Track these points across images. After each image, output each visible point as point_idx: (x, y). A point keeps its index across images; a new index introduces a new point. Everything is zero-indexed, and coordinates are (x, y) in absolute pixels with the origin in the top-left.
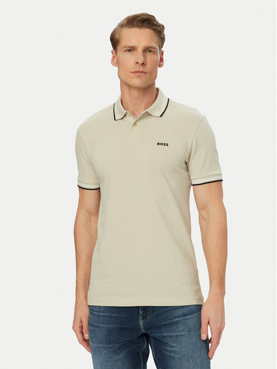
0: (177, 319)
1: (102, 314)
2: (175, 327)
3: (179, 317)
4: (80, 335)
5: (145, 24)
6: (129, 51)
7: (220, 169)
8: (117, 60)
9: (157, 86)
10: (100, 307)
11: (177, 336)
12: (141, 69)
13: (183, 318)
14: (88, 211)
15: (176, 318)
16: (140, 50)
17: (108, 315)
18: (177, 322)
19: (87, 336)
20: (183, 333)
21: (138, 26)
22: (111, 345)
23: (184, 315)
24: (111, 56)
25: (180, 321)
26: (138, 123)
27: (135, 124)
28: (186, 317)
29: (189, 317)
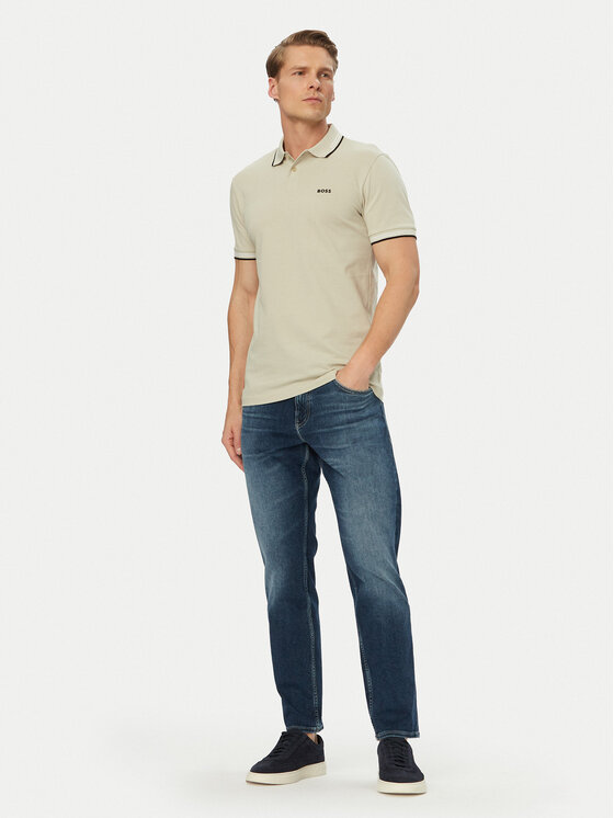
0: (339, 427)
1: (252, 415)
2: (335, 438)
3: (342, 424)
4: (231, 449)
5: (319, 42)
6: (300, 73)
7: (413, 222)
8: (279, 89)
9: (328, 122)
10: (251, 407)
11: (339, 449)
12: (316, 96)
13: (347, 426)
14: (246, 291)
15: (337, 425)
16: (314, 72)
17: (259, 416)
18: (338, 430)
19: (239, 450)
20: (346, 445)
21: (310, 44)
22: (261, 454)
23: (349, 422)
24: (267, 86)
25: (342, 430)
26: (297, 167)
27: (293, 168)
28: (351, 425)
29: (355, 425)
